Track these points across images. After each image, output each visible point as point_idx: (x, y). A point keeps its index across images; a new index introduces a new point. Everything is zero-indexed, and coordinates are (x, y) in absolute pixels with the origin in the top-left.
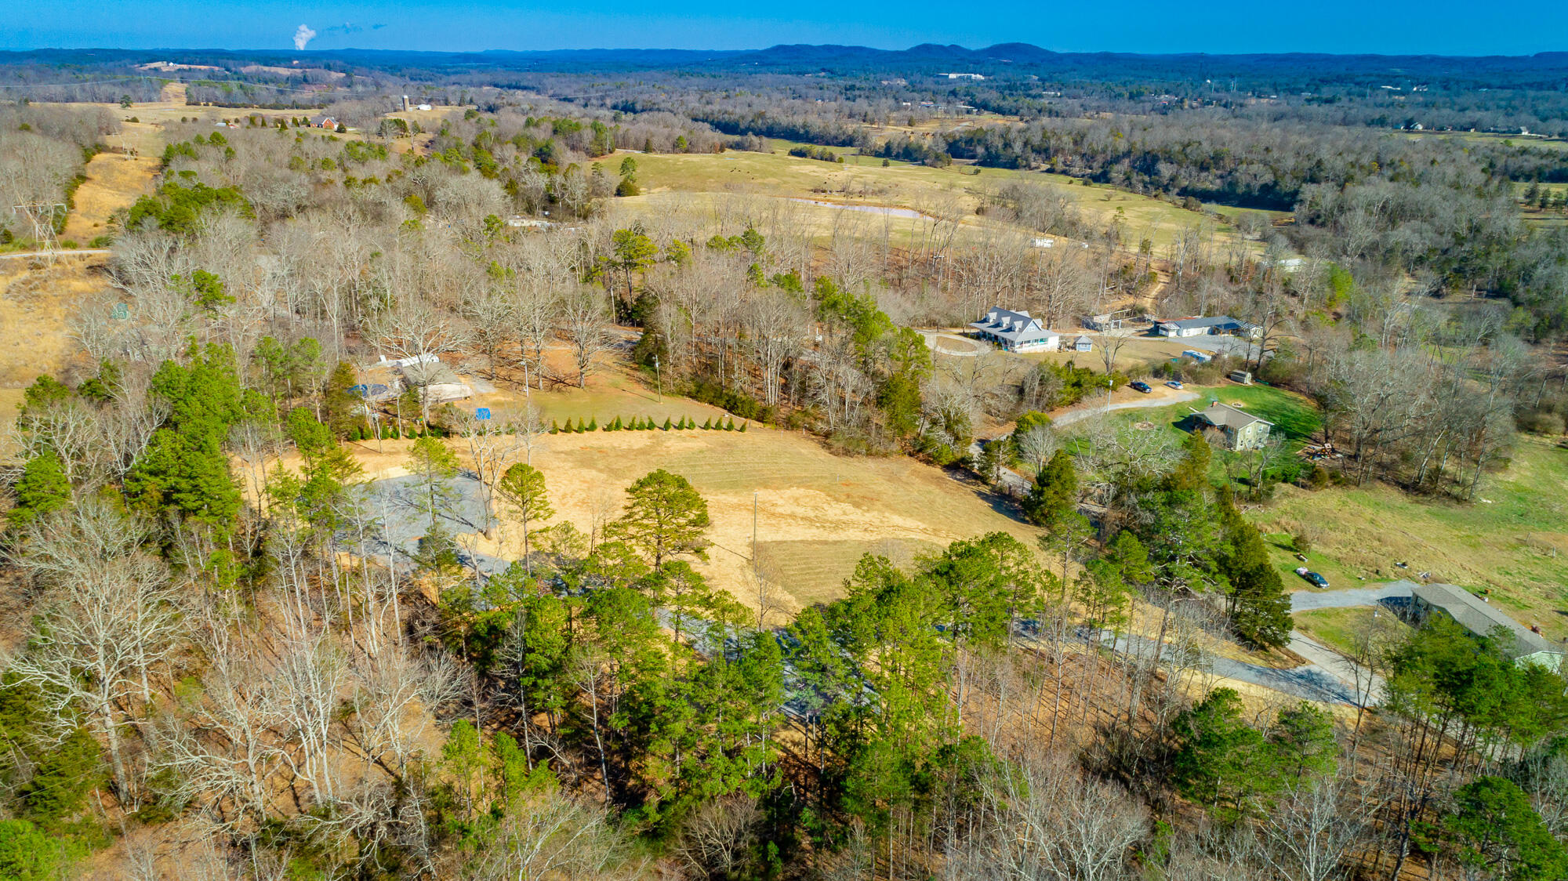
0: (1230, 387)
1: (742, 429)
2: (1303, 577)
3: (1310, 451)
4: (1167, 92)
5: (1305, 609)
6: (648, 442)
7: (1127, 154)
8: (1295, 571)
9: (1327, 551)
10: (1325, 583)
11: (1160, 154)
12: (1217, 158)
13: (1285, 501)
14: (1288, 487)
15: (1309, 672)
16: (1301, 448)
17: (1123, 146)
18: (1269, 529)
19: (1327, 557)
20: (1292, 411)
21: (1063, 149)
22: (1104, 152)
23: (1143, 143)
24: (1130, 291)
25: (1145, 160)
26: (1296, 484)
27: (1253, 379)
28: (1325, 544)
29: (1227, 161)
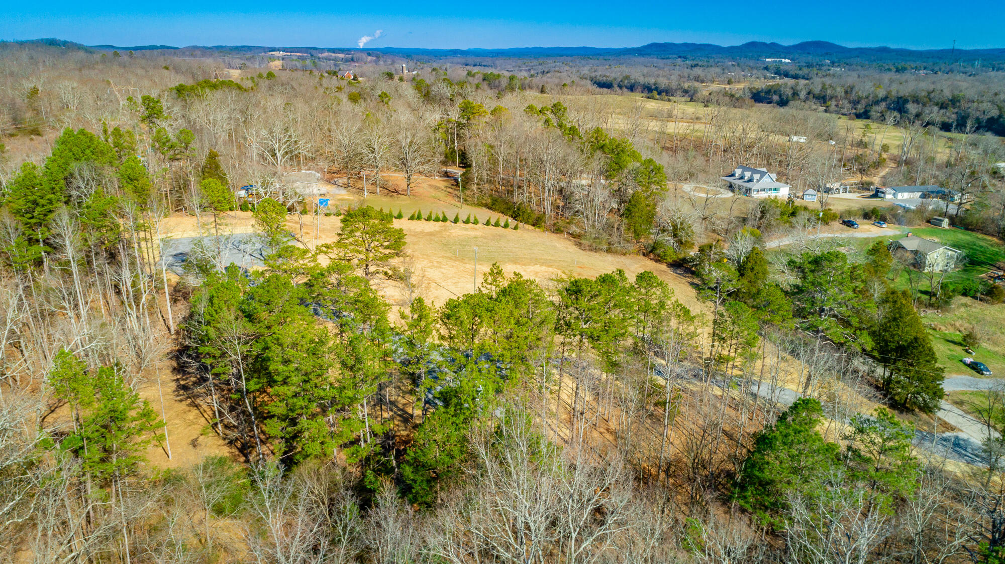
0: (928, 229)
1: (516, 228)
2: (968, 365)
3: (992, 275)
4: (925, 68)
5: (965, 389)
6: (437, 229)
7: (885, 99)
8: (961, 361)
9: (997, 349)
10: (988, 370)
11: (909, 98)
12: (954, 101)
13: (962, 309)
14: (967, 300)
15: (957, 438)
16: (982, 272)
17: (881, 93)
18: (943, 328)
19: (996, 353)
20: (982, 247)
21: (836, 97)
22: (867, 98)
23: (898, 92)
24: (862, 171)
25: (898, 103)
26: (975, 297)
27: (949, 225)
28: (995, 344)
29: (962, 102)
